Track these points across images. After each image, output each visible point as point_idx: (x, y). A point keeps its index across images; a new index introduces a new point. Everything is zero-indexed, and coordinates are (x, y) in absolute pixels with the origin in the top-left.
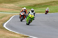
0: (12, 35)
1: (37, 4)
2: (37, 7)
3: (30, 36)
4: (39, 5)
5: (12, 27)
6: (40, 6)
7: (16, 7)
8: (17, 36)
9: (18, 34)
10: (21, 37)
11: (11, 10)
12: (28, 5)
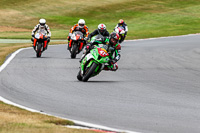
0: (14, 116)
1: (98, 8)
2: (99, 19)
3: (75, 122)
4: (104, 10)
5: (11, 89)
6: (108, 14)
7: (27, 18)
8: (29, 121)
9: (33, 113)
10: (46, 124)
11: (10, 29)
12: (69, 11)
